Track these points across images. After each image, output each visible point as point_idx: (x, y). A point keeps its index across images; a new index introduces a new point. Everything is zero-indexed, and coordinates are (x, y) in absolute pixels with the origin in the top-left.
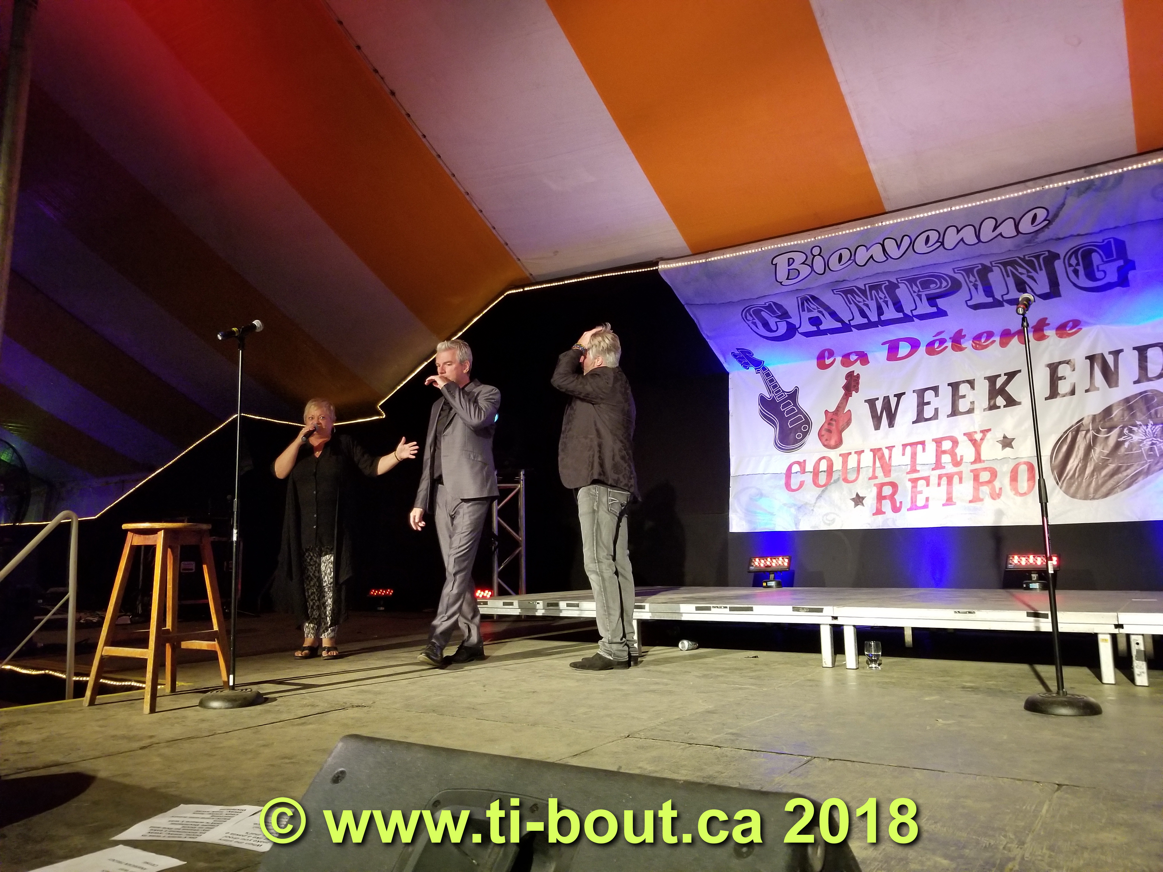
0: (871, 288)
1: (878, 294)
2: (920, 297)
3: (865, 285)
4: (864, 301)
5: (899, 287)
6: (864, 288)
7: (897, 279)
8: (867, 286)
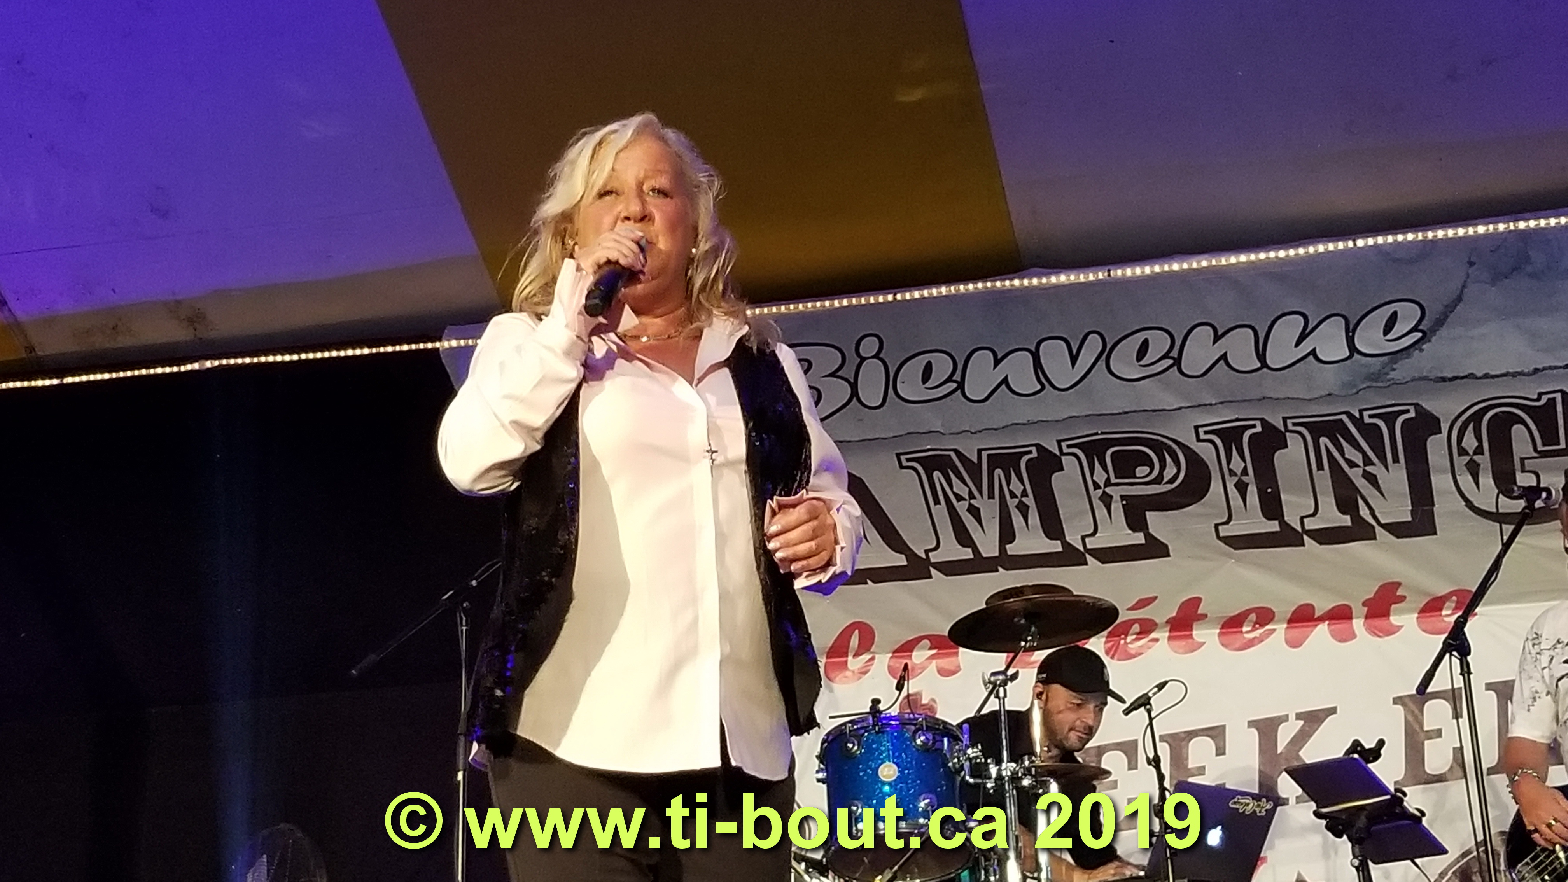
0: (996, 461)
1: (1008, 484)
2: (1107, 500)
3: (980, 451)
4: (972, 496)
5: (1061, 469)
6: (975, 460)
7: (1059, 442)
8: (984, 454)
